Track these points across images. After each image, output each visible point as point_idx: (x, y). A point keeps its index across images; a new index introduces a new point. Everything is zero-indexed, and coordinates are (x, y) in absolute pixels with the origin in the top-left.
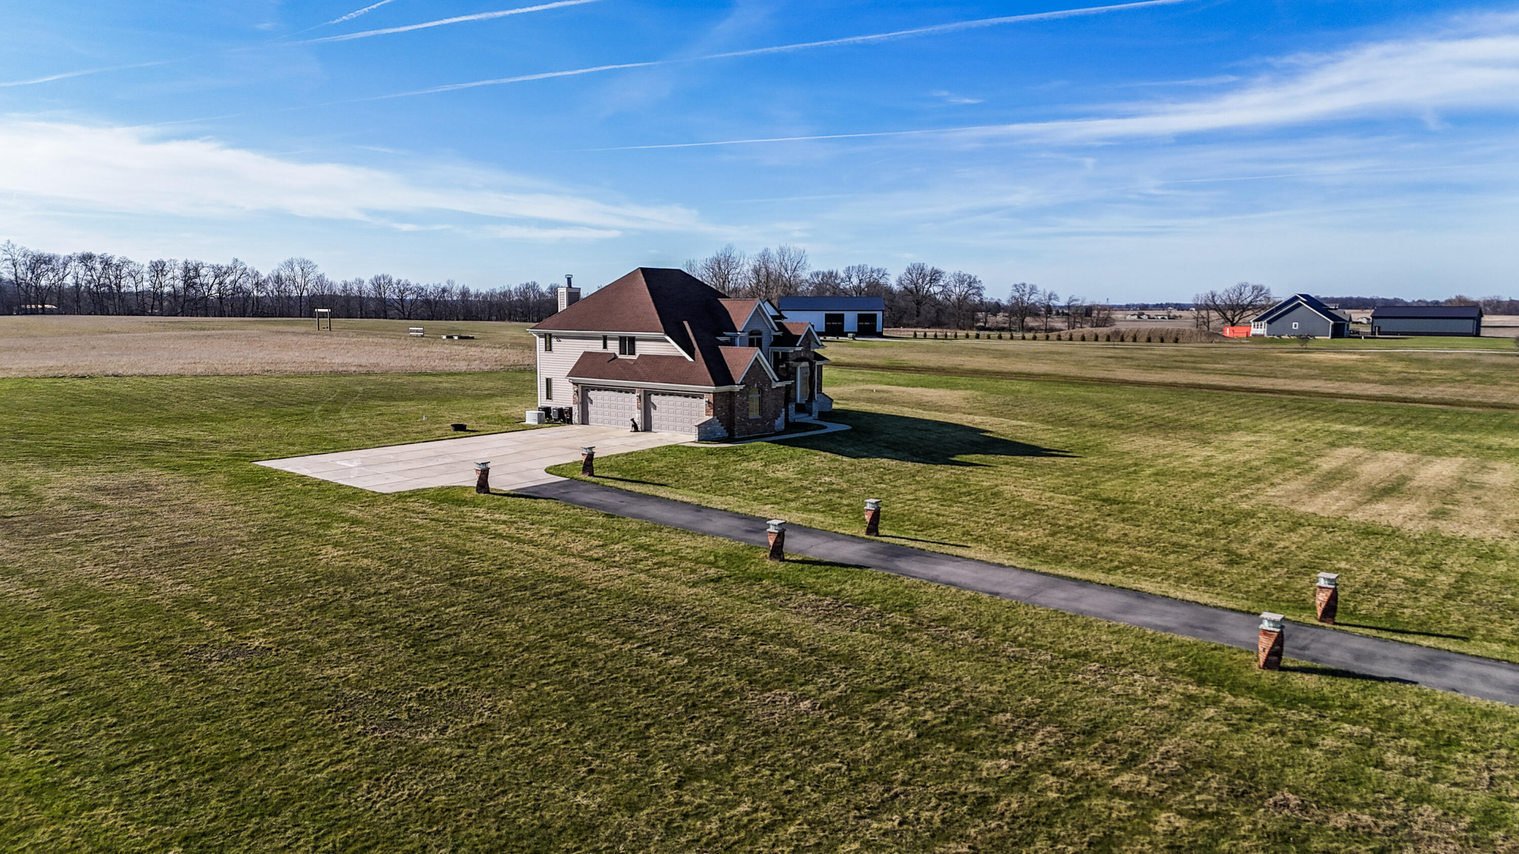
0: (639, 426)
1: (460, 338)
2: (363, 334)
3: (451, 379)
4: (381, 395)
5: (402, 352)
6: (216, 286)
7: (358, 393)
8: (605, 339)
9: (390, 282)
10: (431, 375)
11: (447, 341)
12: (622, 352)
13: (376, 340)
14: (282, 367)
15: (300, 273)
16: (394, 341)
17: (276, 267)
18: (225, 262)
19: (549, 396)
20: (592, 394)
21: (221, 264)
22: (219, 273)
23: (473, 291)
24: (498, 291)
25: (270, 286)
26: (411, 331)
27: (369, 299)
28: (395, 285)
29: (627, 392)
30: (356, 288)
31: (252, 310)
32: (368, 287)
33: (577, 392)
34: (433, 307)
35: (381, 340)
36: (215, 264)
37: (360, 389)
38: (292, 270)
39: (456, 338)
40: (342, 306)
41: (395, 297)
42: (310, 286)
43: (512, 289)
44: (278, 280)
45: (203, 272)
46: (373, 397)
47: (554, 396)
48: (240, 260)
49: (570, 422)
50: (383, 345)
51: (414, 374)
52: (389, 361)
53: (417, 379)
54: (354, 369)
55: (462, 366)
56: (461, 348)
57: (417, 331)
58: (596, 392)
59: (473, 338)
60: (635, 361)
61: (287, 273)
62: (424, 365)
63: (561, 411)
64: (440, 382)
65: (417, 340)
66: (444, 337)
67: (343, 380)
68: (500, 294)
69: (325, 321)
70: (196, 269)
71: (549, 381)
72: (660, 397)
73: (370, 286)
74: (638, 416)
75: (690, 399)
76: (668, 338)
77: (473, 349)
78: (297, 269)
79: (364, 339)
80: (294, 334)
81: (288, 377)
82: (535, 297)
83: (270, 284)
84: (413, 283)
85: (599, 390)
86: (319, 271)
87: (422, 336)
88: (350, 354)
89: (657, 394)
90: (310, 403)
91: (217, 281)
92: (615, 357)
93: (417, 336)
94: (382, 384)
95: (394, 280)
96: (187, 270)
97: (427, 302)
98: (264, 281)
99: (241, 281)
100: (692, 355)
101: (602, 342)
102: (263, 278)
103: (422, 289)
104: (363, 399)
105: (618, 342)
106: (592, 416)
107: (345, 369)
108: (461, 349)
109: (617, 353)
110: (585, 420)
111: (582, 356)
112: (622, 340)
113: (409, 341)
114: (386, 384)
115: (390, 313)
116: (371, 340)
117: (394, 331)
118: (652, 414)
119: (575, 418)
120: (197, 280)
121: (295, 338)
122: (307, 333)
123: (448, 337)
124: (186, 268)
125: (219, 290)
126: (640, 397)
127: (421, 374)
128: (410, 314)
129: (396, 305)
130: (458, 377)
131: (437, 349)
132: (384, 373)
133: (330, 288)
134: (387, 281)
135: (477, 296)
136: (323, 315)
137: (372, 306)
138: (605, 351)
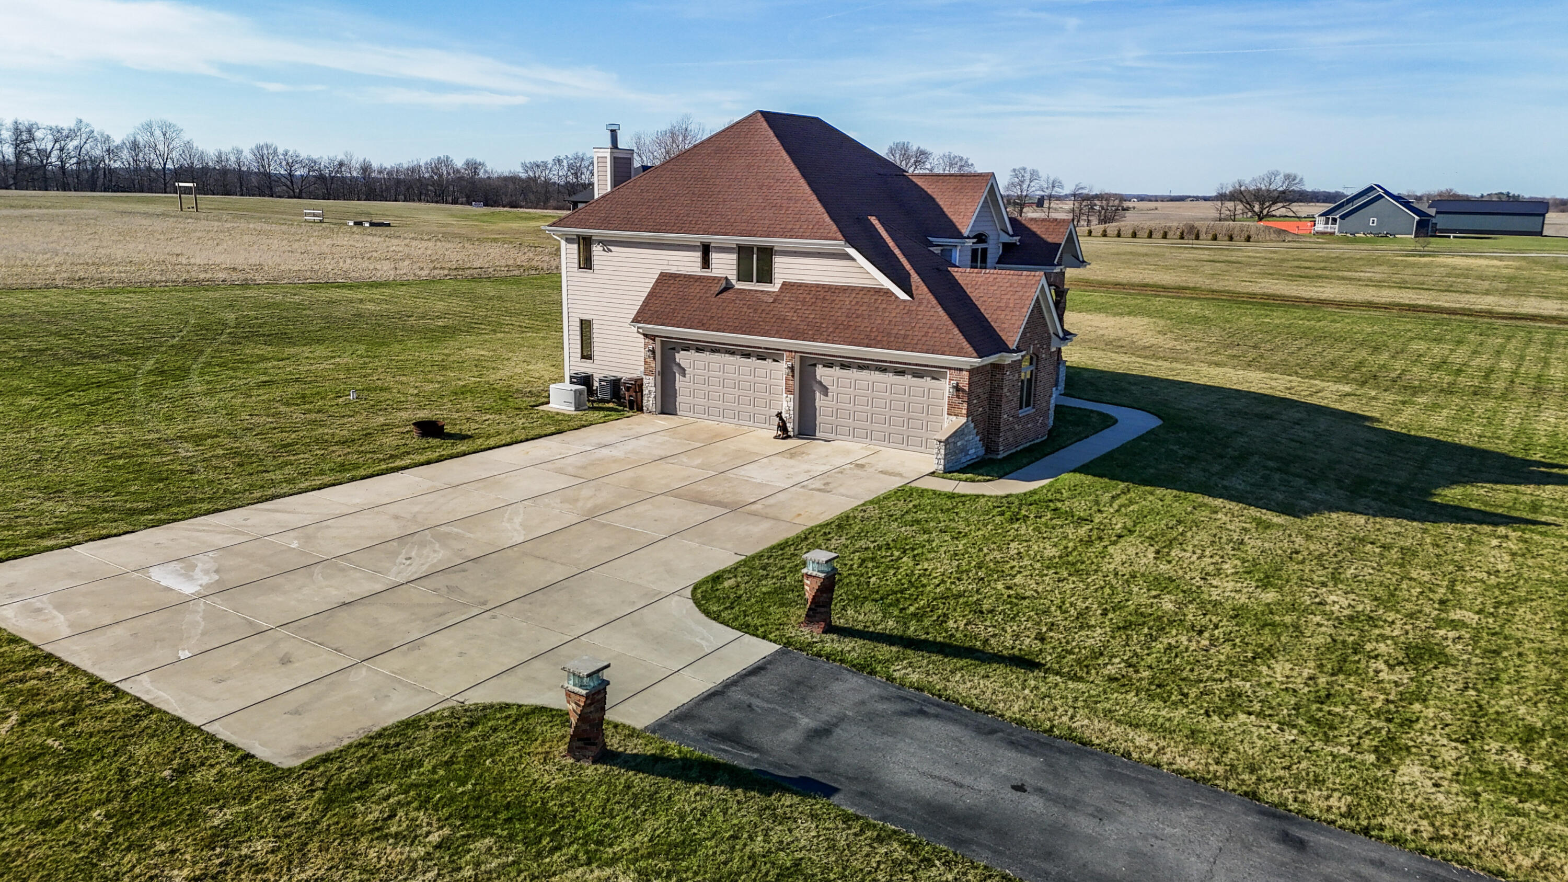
0: (790, 426)
1: (372, 224)
2: (241, 217)
3: (376, 294)
4: (265, 330)
5: (296, 245)
6: (55, 153)
7: (226, 325)
8: (706, 250)
9: (275, 152)
10: (343, 286)
11: (355, 229)
12: (743, 275)
13: (258, 226)
14: (106, 271)
15: (162, 138)
16: (284, 227)
17: (131, 131)
18: (67, 123)
19: (587, 355)
20: (682, 358)
21: (61, 125)
22: (59, 136)
23: (375, 165)
24: (405, 166)
25: (125, 154)
26: (306, 214)
27: (249, 173)
28: (281, 157)
29: (762, 358)
30: (233, 159)
31: (104, 184)
32: (248, 158)
33: (653, 352)
34: (329, 183)
35: (266, 227)
36: (53, 125)
37: (231, 317)
38: (152, 134)
39: (367, 225)
40: (216, 180)
41: (283, 172)
42: (175, 155)
43: (422, 163)
44: (135, 146)
45: (38, 134)
46: (252, 336)
47: (596, 354)
48: (85, 120)
49: (636, 406)
50: (268, 234)
51: (316, 286)
52: (278, 260)
53: (323, 295)
54: (222, 275)
55: (385, 271)
56: (377, 239)
57: (314, 215)
58: (692, 354)
59: (388, 225)
60: (777, 298)
61: (146, 138)
62: (330, 267)
63: (615, 385)
64: (361, 301)
65: (317, 227)
66: (351, 223)
67: (203, 299)
68: (408, 169)
69: (189, 199)
70: (29, 131)
71: (586, 326)
72: (836, 371)
73: (250, 157)
74: (787, 404)
75: (908, 379)
76: (852, 251)
77: (395, 241)
78: (158, 133)
79: (243, 225)
80: (147, 215)
81: (111, 291)
82: (448, 174)
83: (125, 151)
84: (304, 154)
85: (699, 350)
86: (186, 137)
87: (321, 222)
88: (219, 249)
89: (830, 365)
90: (133, 353)
91: (57, 146)
92: (728, 287)
93: (314, 222)
94: (268, 306)
95: (280, 151)
96: (17, 131)
97: (321, 178)
98: (117, 147)
99: (87, 146)
100: (905, 286)
101: (699, 254)
102: (116, 144)
103: (315, 163)
104: (236, 340)
105: (734, 256)
106: (682, 399)
107: (208, 276)
108: (375, 241)
109: (733, 278)
110: (667, 407)
111: (658, 282)
112: (743, 252)
113: (305, 228)
114: (275, 305)
115: (278, 189)
116: (251, 226)
117: (282, 213)
118: (818, 404)
119: (650, 399)
120: (32, 145)
121: (144, 222)
122: (164, 215)
123: (356, 223)
124: (17, 129)
125: (60, 158)
126: (792, 369)
127: (329, 285)
128: (301, 191)
129: (283, 180)
130: (387, 291)
131: (343, 240)
132: (272, 284)
133: (201, 158)
134: (271, 151)
135: (380, 172)
136: (188, 191)
137: (254, 181)
138: (706, 273)
